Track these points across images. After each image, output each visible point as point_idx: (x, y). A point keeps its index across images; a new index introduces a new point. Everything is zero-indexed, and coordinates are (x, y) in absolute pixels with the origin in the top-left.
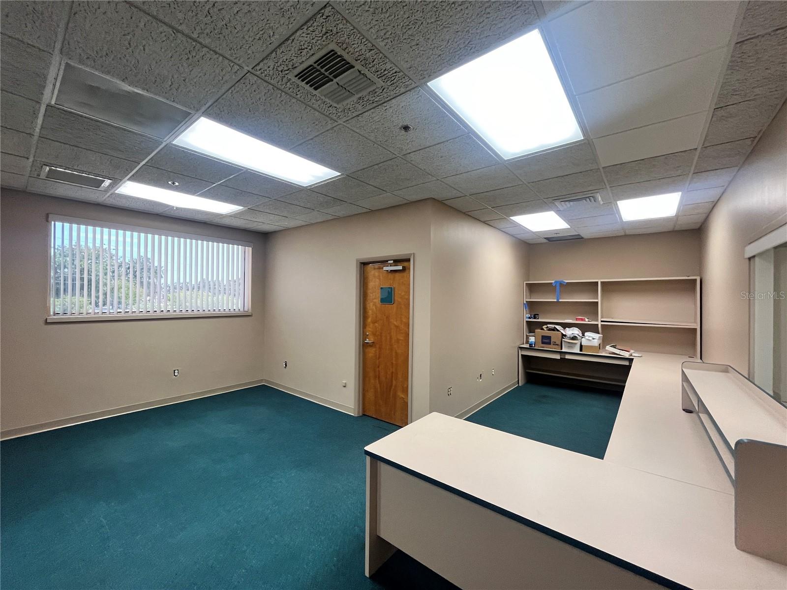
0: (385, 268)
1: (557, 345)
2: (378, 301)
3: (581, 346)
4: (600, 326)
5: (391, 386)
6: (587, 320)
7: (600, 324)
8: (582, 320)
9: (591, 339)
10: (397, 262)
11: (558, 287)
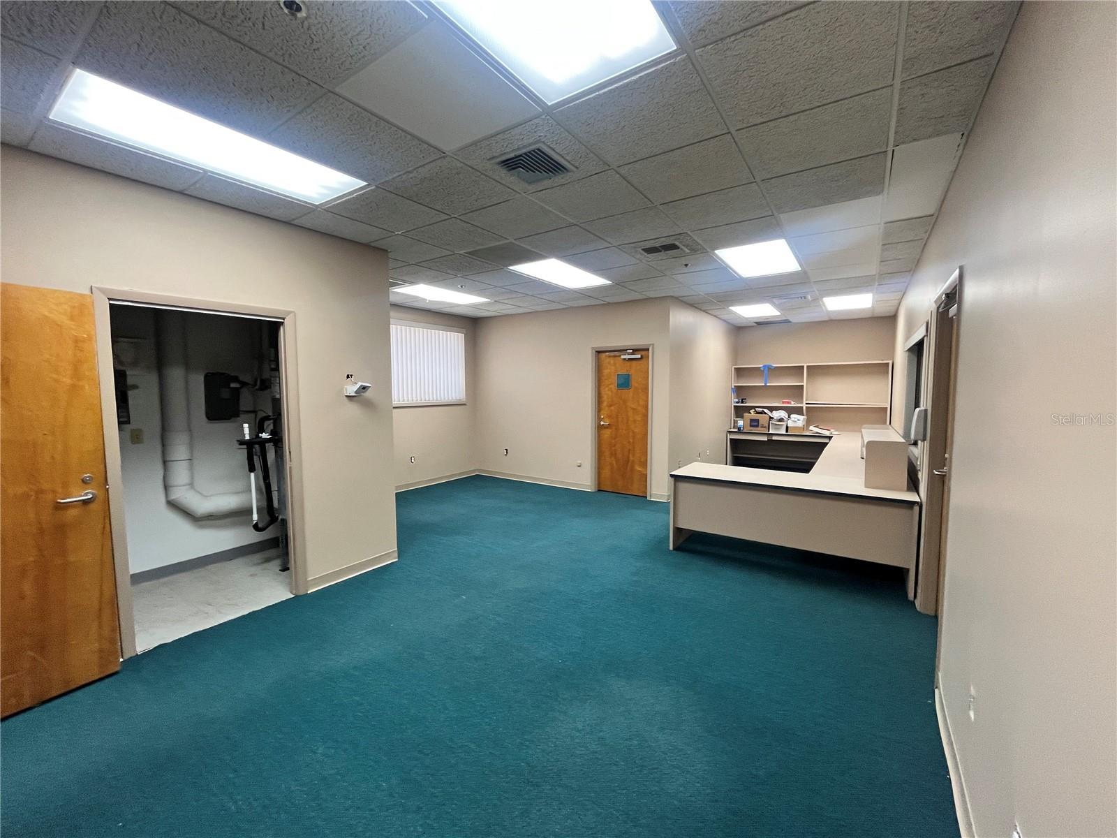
0: (623, 357)
1: (765, 427)
2: (614, 387)
3: (787, 427)
4: (804, 408)
5: (628, 462)
6: (792, 403)
7: (804, 406)
8: (788, 403)
9: (796, 420)
10: (635, 351)
11: (766, 372)
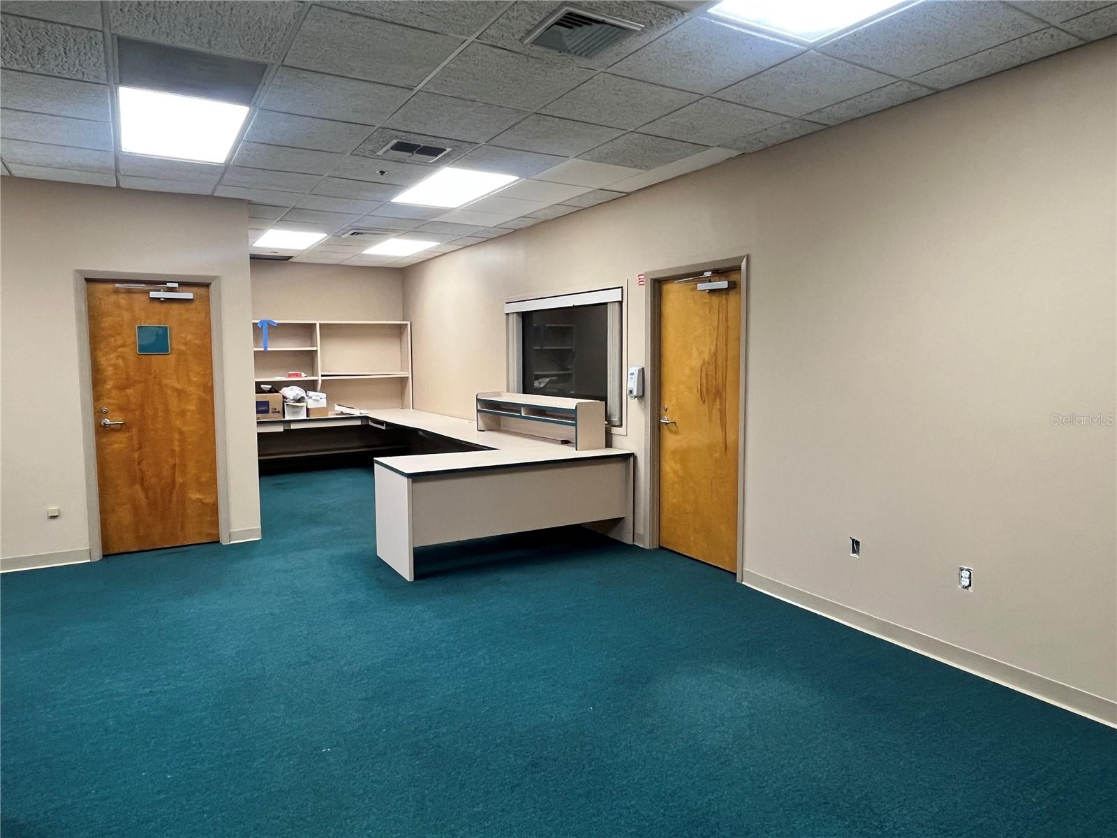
1: (279, 412)
3: (308, 409)
4: (320, 382)
6: (303, 375)
7: (320, 379)
8: (297, 375)
9: (318, 398)
10: (185, 284)
11: (265, 330)
